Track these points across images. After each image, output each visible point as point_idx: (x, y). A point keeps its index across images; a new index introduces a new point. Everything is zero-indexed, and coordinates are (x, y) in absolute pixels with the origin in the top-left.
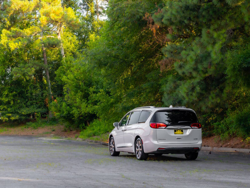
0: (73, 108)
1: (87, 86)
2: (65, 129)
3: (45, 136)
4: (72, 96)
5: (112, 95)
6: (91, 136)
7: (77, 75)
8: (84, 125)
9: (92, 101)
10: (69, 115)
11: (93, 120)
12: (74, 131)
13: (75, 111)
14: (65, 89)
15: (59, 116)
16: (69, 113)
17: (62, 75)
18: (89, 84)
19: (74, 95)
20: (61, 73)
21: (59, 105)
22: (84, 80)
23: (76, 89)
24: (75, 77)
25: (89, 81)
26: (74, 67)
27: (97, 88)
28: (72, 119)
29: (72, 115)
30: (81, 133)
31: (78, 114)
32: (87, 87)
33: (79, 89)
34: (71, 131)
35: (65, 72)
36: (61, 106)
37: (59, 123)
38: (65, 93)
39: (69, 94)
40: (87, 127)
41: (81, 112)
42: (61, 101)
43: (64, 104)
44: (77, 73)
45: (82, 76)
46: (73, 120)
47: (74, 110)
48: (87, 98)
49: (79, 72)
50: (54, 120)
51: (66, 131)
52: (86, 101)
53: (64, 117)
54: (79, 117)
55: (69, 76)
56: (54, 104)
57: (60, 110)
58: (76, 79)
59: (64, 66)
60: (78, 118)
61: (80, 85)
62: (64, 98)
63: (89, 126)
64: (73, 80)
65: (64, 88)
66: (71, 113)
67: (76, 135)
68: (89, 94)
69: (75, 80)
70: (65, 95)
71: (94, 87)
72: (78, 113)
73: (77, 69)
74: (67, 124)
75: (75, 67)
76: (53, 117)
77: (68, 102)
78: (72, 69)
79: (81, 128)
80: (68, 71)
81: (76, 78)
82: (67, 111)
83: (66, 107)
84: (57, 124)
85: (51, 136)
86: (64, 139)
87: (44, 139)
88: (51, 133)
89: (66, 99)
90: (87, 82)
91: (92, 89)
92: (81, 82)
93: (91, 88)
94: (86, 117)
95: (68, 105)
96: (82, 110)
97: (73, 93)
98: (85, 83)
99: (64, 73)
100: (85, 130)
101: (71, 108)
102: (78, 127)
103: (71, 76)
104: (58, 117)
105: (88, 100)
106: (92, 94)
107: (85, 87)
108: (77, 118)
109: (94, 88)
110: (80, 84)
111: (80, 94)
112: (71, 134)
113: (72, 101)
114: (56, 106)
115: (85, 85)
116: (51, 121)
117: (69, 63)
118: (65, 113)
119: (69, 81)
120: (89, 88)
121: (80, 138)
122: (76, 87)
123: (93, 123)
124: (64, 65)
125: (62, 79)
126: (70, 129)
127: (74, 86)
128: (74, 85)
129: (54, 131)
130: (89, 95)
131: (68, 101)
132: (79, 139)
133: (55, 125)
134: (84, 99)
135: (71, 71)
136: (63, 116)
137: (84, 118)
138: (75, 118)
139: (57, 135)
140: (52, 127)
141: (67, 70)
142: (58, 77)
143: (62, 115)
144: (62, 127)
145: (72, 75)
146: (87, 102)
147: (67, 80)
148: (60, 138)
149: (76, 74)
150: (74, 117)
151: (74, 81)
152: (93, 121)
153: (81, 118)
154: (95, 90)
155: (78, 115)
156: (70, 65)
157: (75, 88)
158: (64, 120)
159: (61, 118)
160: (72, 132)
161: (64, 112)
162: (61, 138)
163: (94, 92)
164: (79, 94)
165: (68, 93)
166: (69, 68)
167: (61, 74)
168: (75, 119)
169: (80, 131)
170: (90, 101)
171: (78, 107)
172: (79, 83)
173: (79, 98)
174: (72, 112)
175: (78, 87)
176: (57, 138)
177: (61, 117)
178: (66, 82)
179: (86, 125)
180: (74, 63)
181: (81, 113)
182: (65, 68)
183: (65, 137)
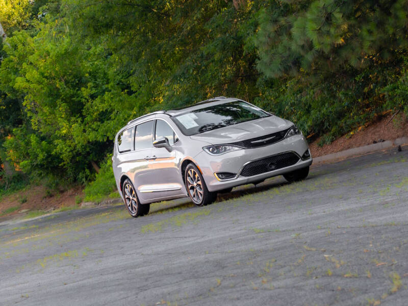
0: (56, 142)
1: (74, 87)
2: (49, 193)
3: (11, 218)
4: (46, 116)
5: (137, 91)
6: (110, 191)
7: (45, 68)
8: (87, 171)
9: (91, 116)
10: (49, 159)
11: (106, 156)
12: (70, 192)
13: (61, 148)
14: (26, 105)
15: (30, 167)
16: (49, 156)
17: (13, 77)
18: (78, 82)
19: (50, 113)
20: (10, 73)
21: (23, 144)
22: (64, 76)
23: (51, 99)
24: (42, 74)
25: (75, 77)
26: (34, 53)
27: (96, 87)
28: (58, 166)
29: (57, 157)
30: (86, 190)
31: (69, 152)
32: (74, 89)
33: (59, 98)
34: (62, 192)
35: (17, 69)
36: (28, 143)
37: (31, 182)
38: (29, 115)
39: (40, 114)
40: (97, 175)
41: (75, 146)
42: (26, 134)
43: (33, 138)
44: (45, 64)
45: (57, 69)
46: (62, 166)
47: (58, 144)
48: (81, 112)
49: (49, 60)
50: (20, 179)
51: (51, 196)
52: (79, 120)
53: (41, 166)
54: (73, 157)
55: (28, 76)
56: (10, 143)
57: (28, 154)
58: (46, 77)
59: (12, 57)
60: (71, 161)
61: (58, 89)
62: (31, 125)
63: (100, 171)
64: (39, 83)
65: (24, 104)
66: (53, 153)
67: (77, 197)
68: (82, 103)
69: (44, 81)
70: (31, 117)
71: (90, 84)
72: (68, 150)
73: (41, 57)
74: (50, 179)
75: (37, 53)
76: (16, 174)
77: (41, 133)
78: (31, 58)
79: (84, 180)
80: (24, 65)
81: (45, 75)
82: (42, 150)
83: (40, 144)
84: (29, 185)
85: (21, 215)
86: (53, 213)
87: (10, 223)
88: (20, 209)
89: (34, 127)
90: (70, 78)
91: (85, 92)
92: (57, 81)
93: (83, 89)
94: (88, 154)
95: (43, 139)
96: (76, 142)
97: (46, 109)
98: (67, 82)
99: (16, 72)
100: (92, 182)
101: (50, 143)
102: (75, 180)
103: (33, 74)
104: (26, 168)
105: (83, 117)
106: (88, 102)
107: (69, 91)
108: (68, 161)
109: (91, 89)
110: (57, 86)
111: (62, 107)
112: (64, 198)
113: (49, 127)
114: (17, 148)
115: (68, 87)
116: (13, 184)
117: (20, 47)
118: (41, 156)
119: (32, 86)
120: (77, 90)
121: (88, 202)
122: (50, 94)
123: (106, 163)
124: (13, 55)
125: (16, 86)
126: (58, 189)
127: (45, 94)
128: (44, 91)
129: (24, 201)
130: (82, 105)
131: (41, 130)
132: (86, 204)
133: (24, 189)
134: (75, 116)
135: (31, 63)
136: (37, 165)
137: (85, 158)
138: (64, 161)
139: (33, 209)
140: (18, 196)
141: (20, 64)
142: (5, 83)
143: (35, 164)
144: (41, 190)
145: (35, 71)
146: (82, 122)
147: (26, 84)
148: (44, 213)
149: (42, 68)
150: (62, 160)
151: (42, 83)
152: (105, 158)
153: (77, 159)
154: (94, 91)
155: (71, 153)
156: (25, 50)
157: (49, 97)
158: (41, 174)
159: (35, 170)
160: (65, 194)
161: (37, 156)
162: (46, 213)
163: (93, 97)
164: (60, 109)
165: (37, 112)
166: (23, 58)
167: (9, 75)
168: (64, 165)
169: (83, 188)
170: (88, 119)
171: (64, 138)
172: (55, 84)
173: (62, 118)
174: (55, 150)
175: (54, 95)
176: (38, 214)
177: (34, 167)
178: (25, 91)
179: (92, 171)
180: (32, 45)
181: (75, 149)
182: (16, 59)
183: (52, 208)
